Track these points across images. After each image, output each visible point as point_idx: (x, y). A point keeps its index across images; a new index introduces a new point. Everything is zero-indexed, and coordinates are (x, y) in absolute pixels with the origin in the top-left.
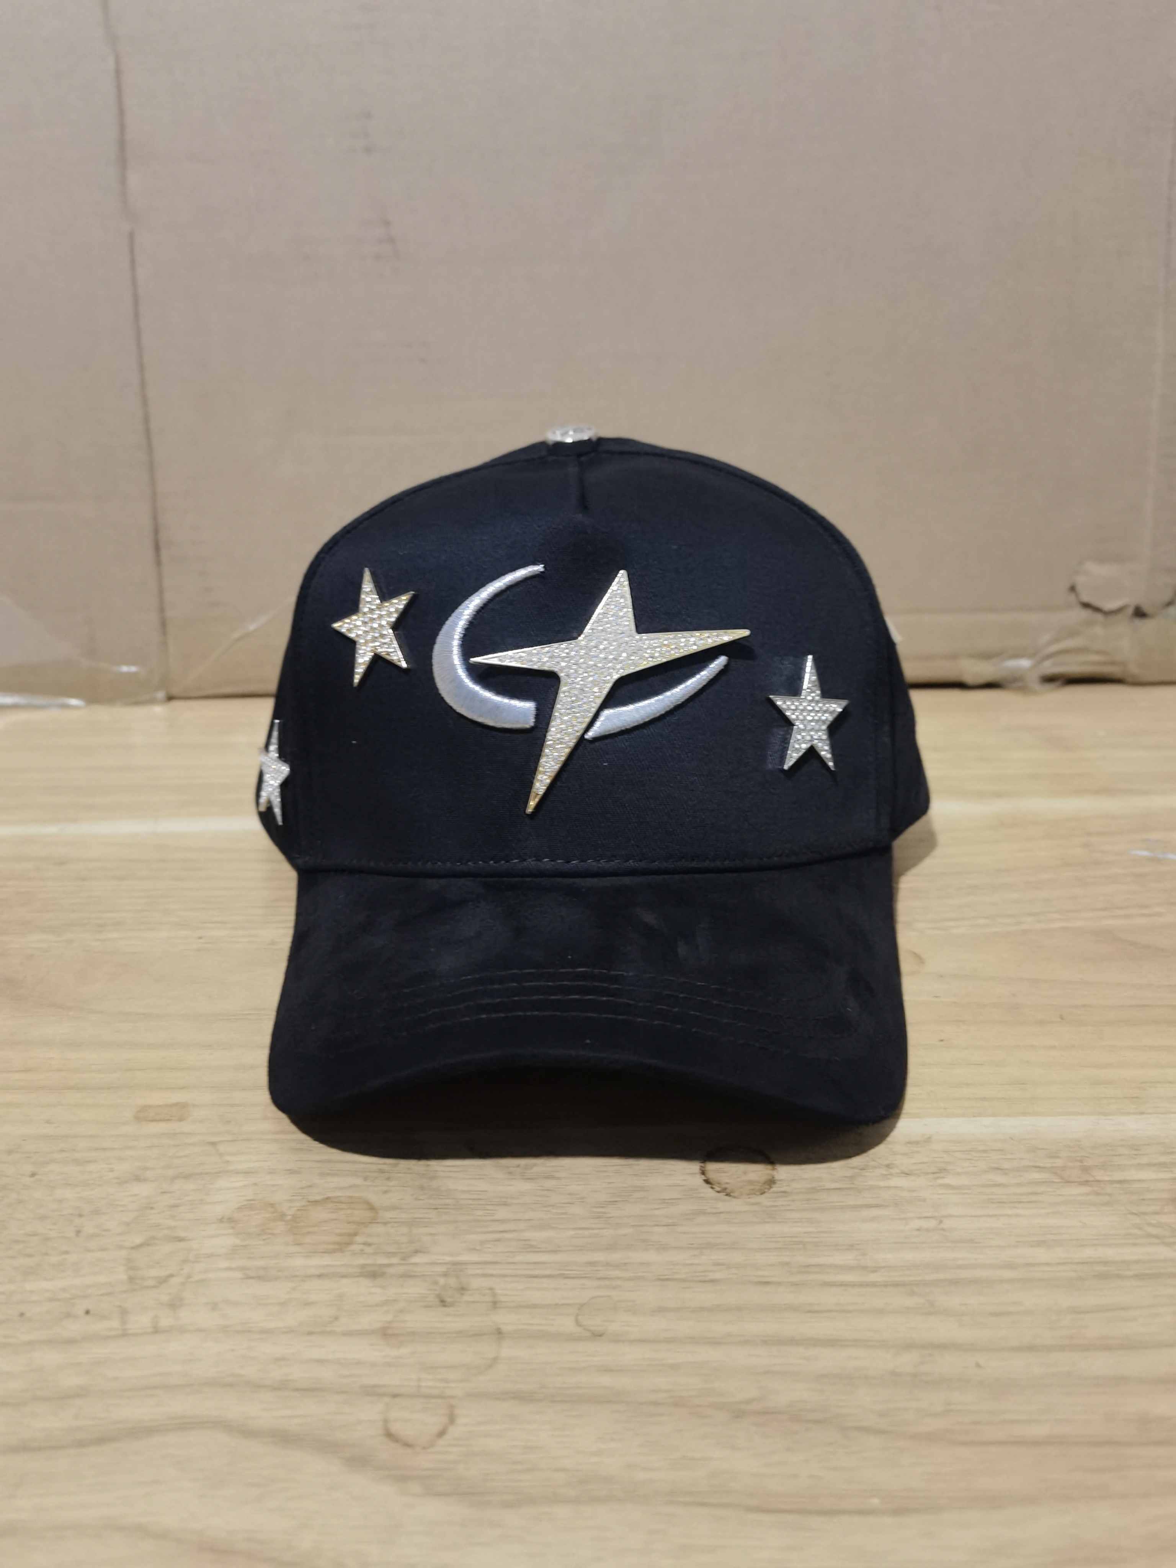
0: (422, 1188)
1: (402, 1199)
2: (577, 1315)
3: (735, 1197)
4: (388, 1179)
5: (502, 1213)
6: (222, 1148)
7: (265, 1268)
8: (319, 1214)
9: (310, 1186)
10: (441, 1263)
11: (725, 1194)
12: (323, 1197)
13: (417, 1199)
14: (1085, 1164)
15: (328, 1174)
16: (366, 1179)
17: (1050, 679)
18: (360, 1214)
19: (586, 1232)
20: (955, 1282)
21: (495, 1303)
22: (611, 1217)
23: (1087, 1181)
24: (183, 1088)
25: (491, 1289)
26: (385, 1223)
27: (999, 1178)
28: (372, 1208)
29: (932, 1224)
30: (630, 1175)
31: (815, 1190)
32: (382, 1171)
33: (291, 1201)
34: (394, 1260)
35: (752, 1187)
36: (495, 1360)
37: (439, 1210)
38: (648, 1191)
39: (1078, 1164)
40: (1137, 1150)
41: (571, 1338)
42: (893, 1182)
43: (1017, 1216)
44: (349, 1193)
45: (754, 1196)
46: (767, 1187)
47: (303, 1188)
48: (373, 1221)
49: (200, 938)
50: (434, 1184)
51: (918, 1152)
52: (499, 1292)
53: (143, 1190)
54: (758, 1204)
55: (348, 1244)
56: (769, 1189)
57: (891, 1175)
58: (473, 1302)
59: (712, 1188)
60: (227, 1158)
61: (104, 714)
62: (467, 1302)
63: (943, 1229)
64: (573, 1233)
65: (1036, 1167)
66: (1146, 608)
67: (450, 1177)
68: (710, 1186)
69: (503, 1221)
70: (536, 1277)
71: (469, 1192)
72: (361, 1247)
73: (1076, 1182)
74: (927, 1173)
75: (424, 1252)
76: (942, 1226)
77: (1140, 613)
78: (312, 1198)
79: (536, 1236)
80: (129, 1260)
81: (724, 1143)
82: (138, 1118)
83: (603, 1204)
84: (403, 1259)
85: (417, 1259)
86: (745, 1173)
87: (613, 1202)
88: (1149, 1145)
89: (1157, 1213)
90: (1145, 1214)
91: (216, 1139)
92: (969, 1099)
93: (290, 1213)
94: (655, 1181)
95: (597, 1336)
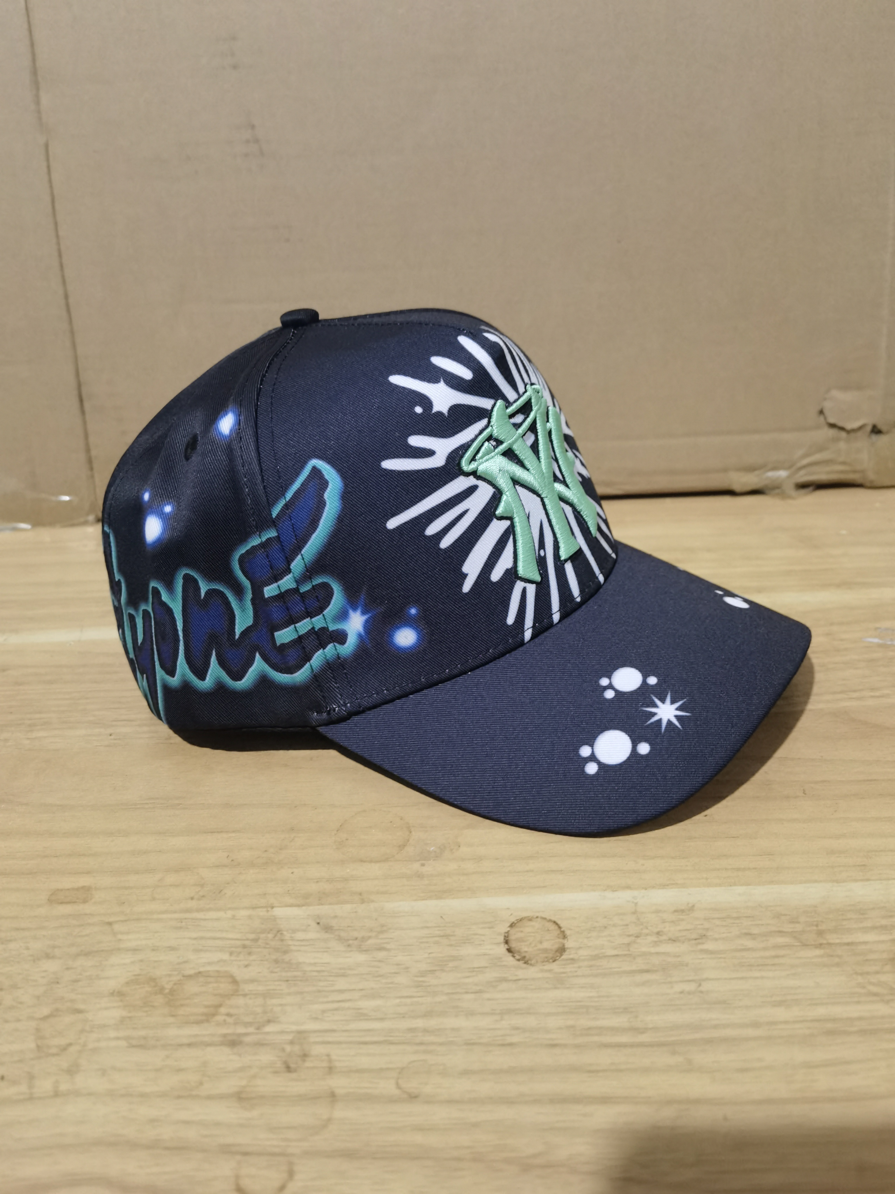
0: (276, 961)
1: (260, 973)
2: (398, 1078)
3: (531, 965)
4: (250, 954)
5: (341, 984)
6: (116, 927)
7: (145, 1038)
8: (192, 987)
9: (186, 962)
10: (287, 1032)
11: (523, 962)
12: (197, 971)
13: (272, 972)
14: (820, 928)
15: (201, 950)
16: (231, 954)
17: (803, 486)
18: (225, 987)
19: (408, 1001)
20: (710, 1041)
21: (330, 1068)
22: (429, 986)
23: (821, 944)
24: (88, 873)
25: (328, 1055)
26: (245, 995)
27: (750, 943)
28: (235, 982)
29: (692, 987)
30: (448, 945)
31: (596, 957)
32: (244, 947)
33: (170, 975)
34: (251, 1030)
35: (546, 955)
36: (329, 1120)
37: (290, 982)
38: (461, 960)
39: (815, 928)
40: (863, 914)
41: (392, 1100)
42: (662, 948)
43: (762, 978)
44: (217, 968)
45: (547, 963)
46: (559, 955)
47: (179, 964)
48: (235, 993)
49: (111, 735)
50: (287, 958)
51: (683, 920)
52: (334, 1058)
53: (52, 966)
54: (550, 971)
55: (214, 1015)
56: (560, 957)
57: (661, 942)
58: (313, 1068)
59: (514, 956)
60: (120, 937)
61: (46, 535)
62: (308, 1068)
63: (701, 992)
64: (398, 1001)
65: (780, 932)
66: (880, 426)
67: (299, 951)
68: (511, 954)
69: (341, 991)
70: (366, 1043)
71: (315, 964)
72: (224, 1017)
73: (811, 945)
74: (689, 940)
75: (274, 1022)
76: (701, 988)
77: (876, 431)
78: (186, 973)
79: (367, 1004)
80: (38, 1030)
81: (525, 914)
82: (50, 901)
83: (423, 974)
84: (258, 1029)
85: (269, 1028)
86: (541, 942)
87: (432, 972)
88: (873, 909)
89: (877, 973)
90: (868, 973)
91: (111, 920)
92: (726, 869)
93: (168, 987)
94: (467, 951)
95: (413, 1097)
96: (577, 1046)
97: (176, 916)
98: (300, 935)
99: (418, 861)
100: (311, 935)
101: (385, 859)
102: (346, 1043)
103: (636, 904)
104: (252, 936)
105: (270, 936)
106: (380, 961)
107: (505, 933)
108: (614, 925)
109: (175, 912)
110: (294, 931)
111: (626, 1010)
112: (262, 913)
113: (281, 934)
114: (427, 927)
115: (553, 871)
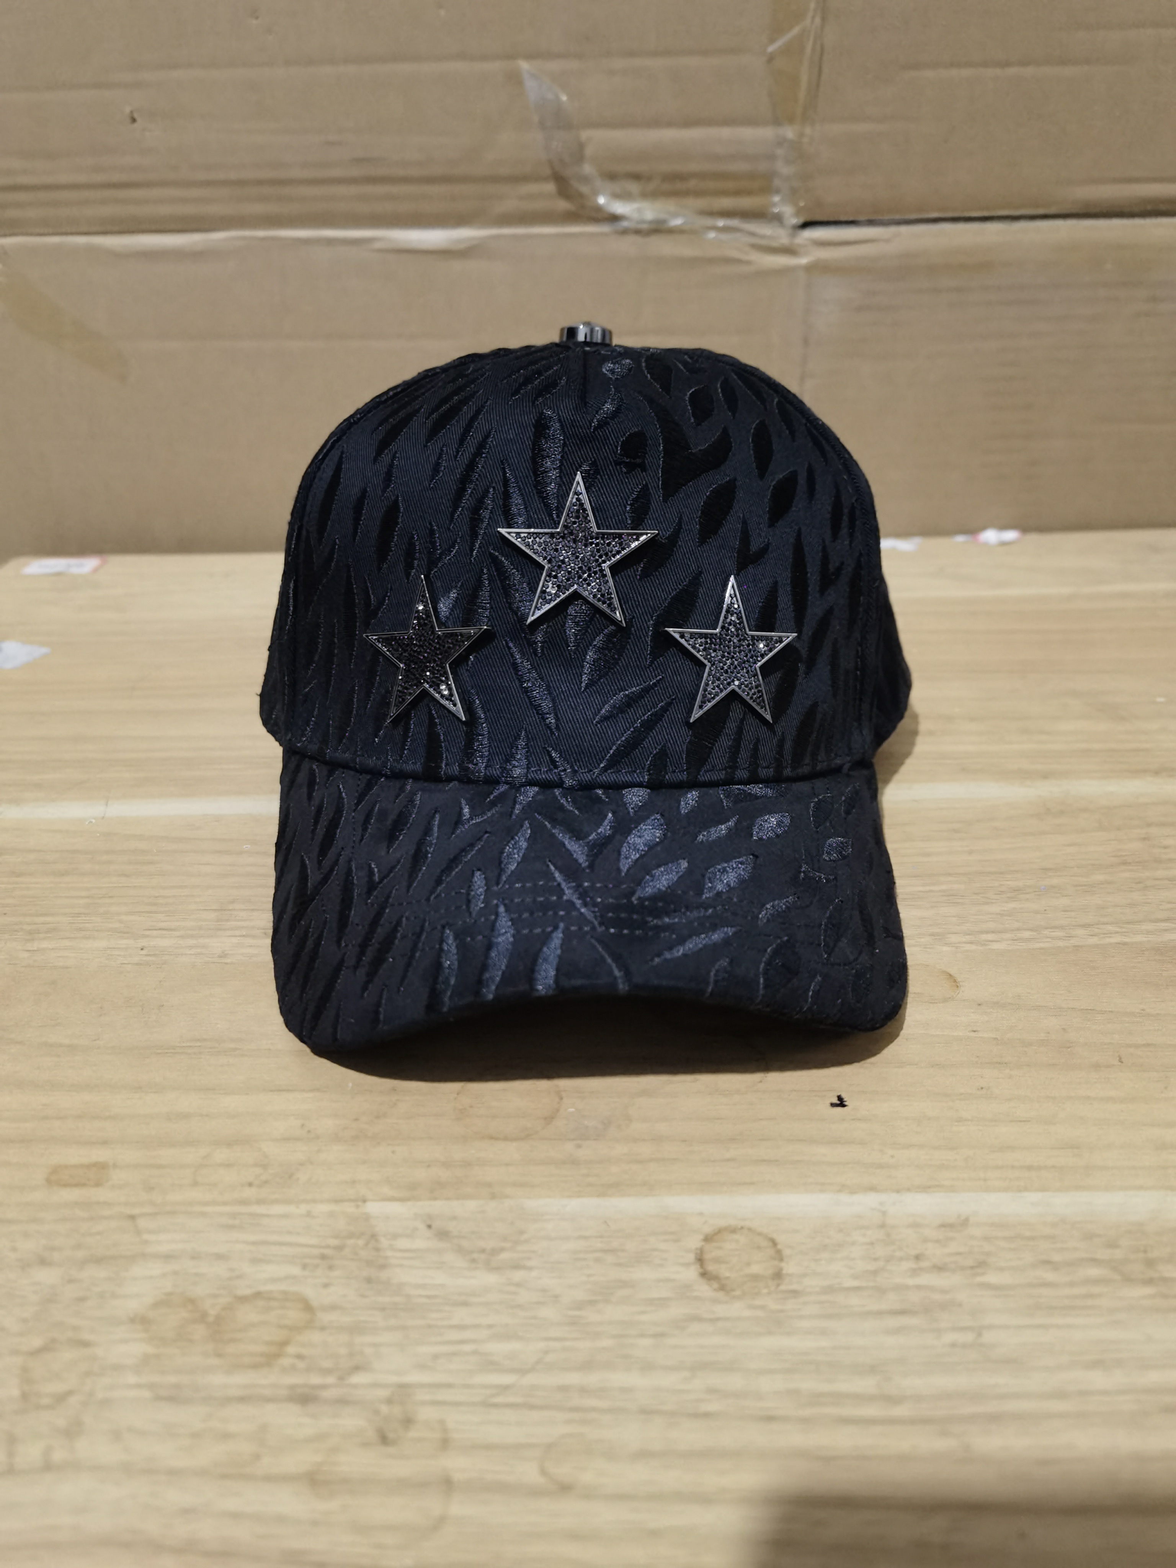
0: (369, 1280)
1: (344, 1296)
3: (735, 1297)
4: (331, 1268)
5: (461, 1315)
6: (142, 1223)
7: (177, 1387)
8: (247, 1314)
9: (239, 1277)
11: (724, 1292)
12: (252, 1291)
13: (363, 1296)
15: (261, 1261)
16: (305, 1267)
18: (294, 1315)
19: (559, 1345)
20: (996, 1418)
22: (588, 1324)
24: (105, 1143)
26: (323, 1329)
27: (1049, 1276)
28: (308, 1307)
29: (969, 1337)
30: (614, 1264)
31: (829, 1290)
32: (323, 1257)
33: (215, 1296)
34: (330, 1380)
35: (756, 1284)
36: (441, 1521)
37: (387, 1311)
38: (634, 1287)
39: (1142, 1255)
41: (535, 1492)
42: (925, 1280)
43: (1069, 1326)
44: (282, 1287)
45: (758, 1295)
46: (774, 1283)
48: (309, 1325)
49: (142, 949)
50: (383, 1275)
51: (953, 1239)
53: (48, 1277)
54: (763, 1307)
55: (277, 1356)
56: (776, 1287)
57: (921, 1269)
59: (711, 1284)
60: (146, 1237)
63: (982, 1345)
64: (542, 1345)
65: (1093, 1260)
67: (401, 1266)
68: (706, 1280)
69: (461, 1327)
70: (497, 1406)
71: (424, 1286)
73: (1138, 1280)
74: (963, 1268)
76: (982, 1340)
79: (498, 1348)
80: (25, 1369)
81: (722, 1223)
82: (49, 1182)
83: (580, 1305)
84: (341, 1378)
85: (357, 1379)
86: (748, 1264)
87: (592, 1303)
91: (136, 1211)
92: (1013, 1167)
93: (213, 1312)
94: (643, 1273)
95: (565, 1489)
97: (227, 1209)
98: (403, 1243)
99: (573, 1140)
100: (419, 1243)
101: (525, 1136)
103: (884, 1213)
104: (334, 1242)
105: (361, 1242)
106: (518, 1285)
107: (697, 1249)
108: (853, 1243)
109: (225, 1204)
110: (395, 1236)
111: (872, 1369)
112: (350, 1208)
113: (377, 1241)
114: (585, 1238)
115: (764, 1161)
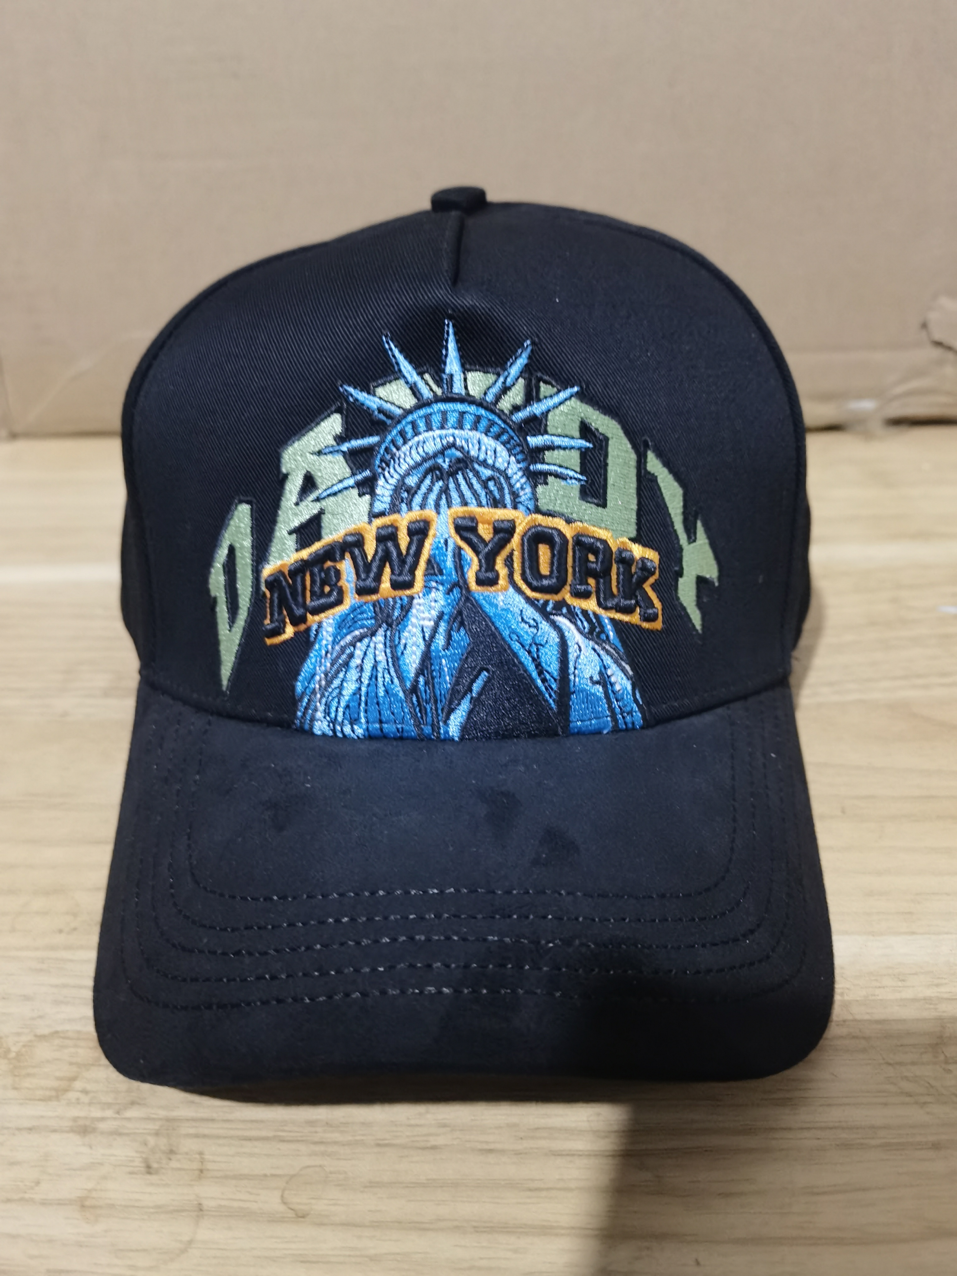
2: (284, 1190)
10: (154, 1119)
17: (891, 422)
21: (201, 1171)
25: (201, 1153)
40: (904, 981)
47: (33, 1019)
52: (207, 1157)
58: (180, 1169)
62: (173, 1169)
72: (78, 1095)
75: (139, 1104)
78: (40, 1032)
88: (916, 974)
89: (913, 1063)
90: (901, 1064)
96: (518, 1153)
102: (225, 1137)
